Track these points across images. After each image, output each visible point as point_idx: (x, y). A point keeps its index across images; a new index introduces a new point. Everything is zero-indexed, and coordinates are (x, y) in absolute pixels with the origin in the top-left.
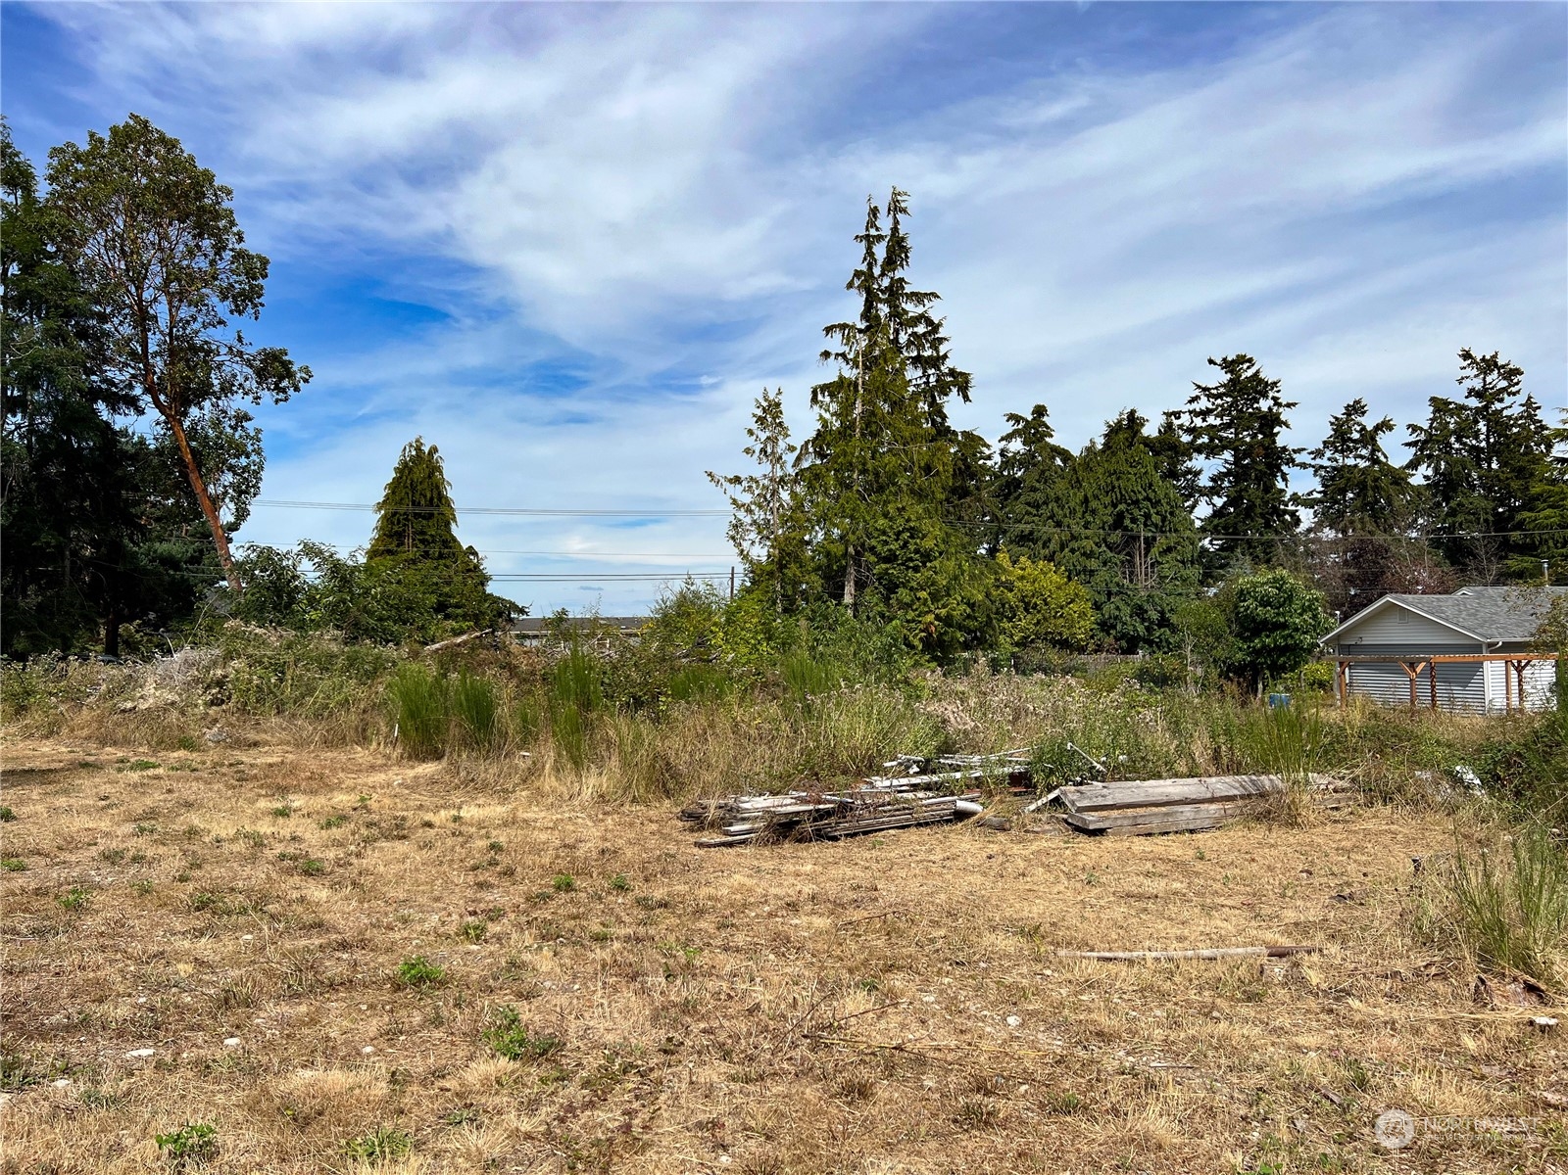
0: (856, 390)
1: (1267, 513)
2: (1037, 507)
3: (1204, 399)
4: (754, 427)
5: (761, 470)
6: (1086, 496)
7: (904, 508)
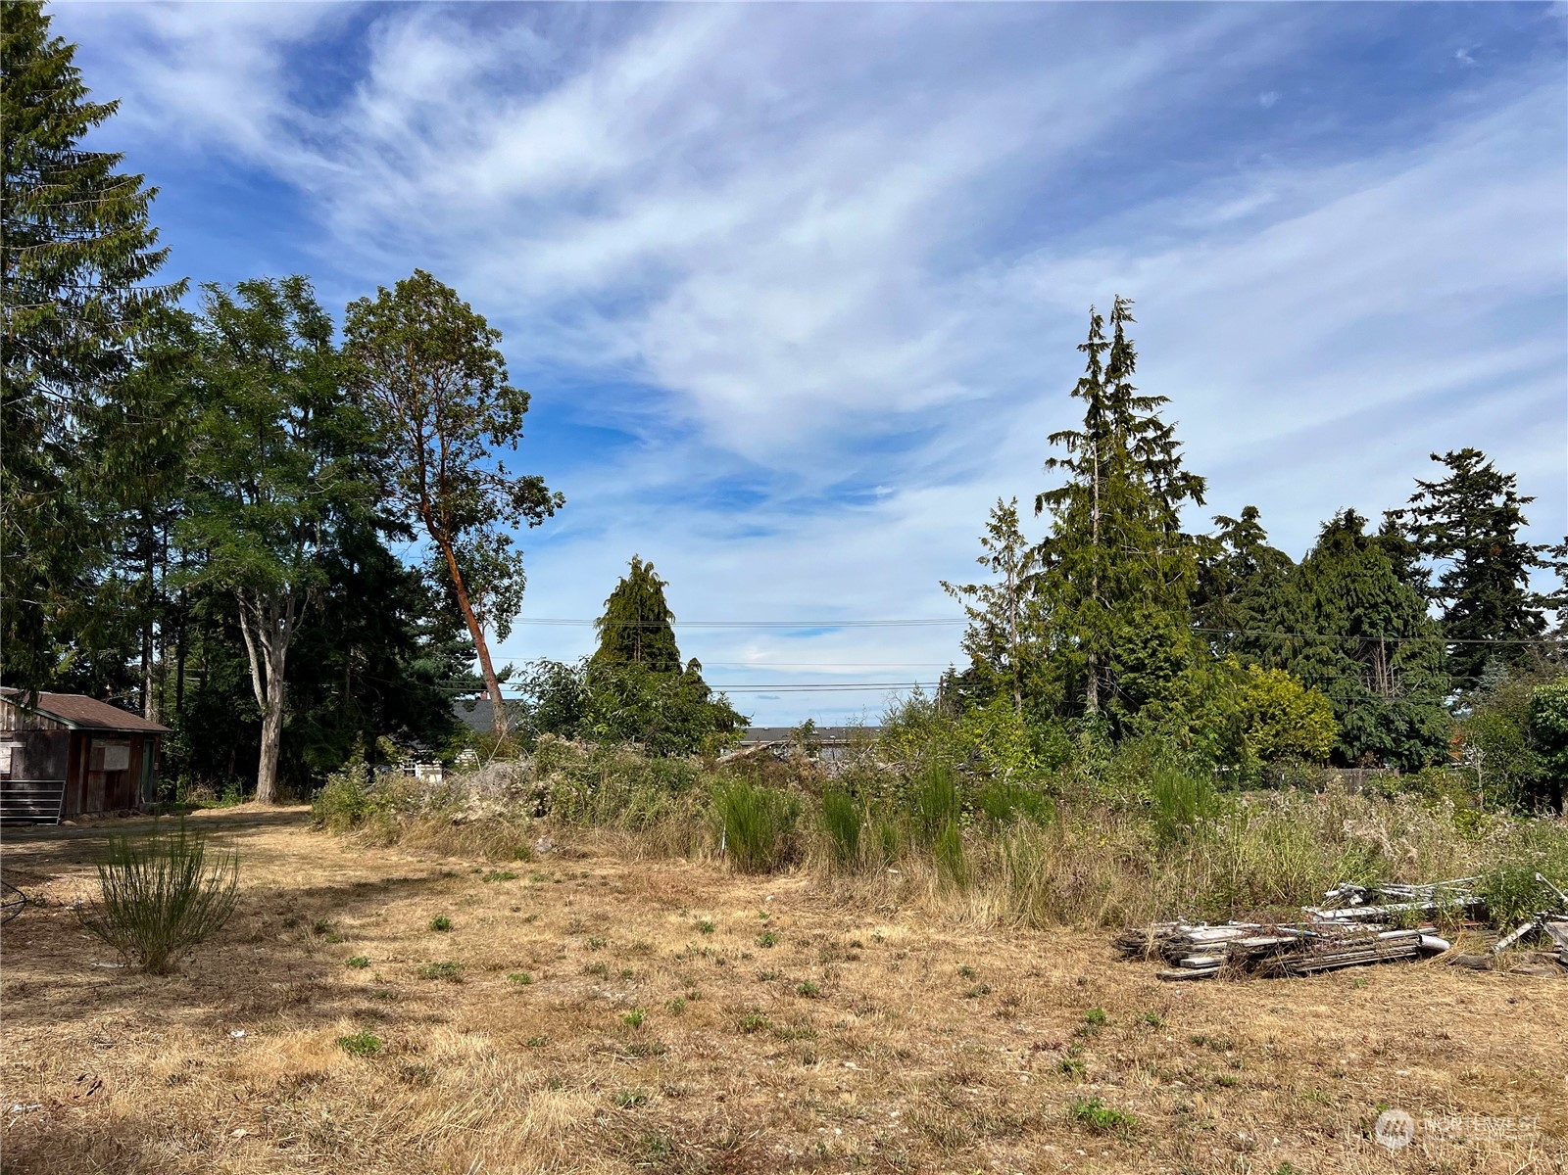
0: (1092, 499)
1: (1508, 615)
2: (1263, 612)
3: (1428, 496)
4: (989, 536)
5: (998, 579)
6: (1318, 601)
7: (1150, 615)
